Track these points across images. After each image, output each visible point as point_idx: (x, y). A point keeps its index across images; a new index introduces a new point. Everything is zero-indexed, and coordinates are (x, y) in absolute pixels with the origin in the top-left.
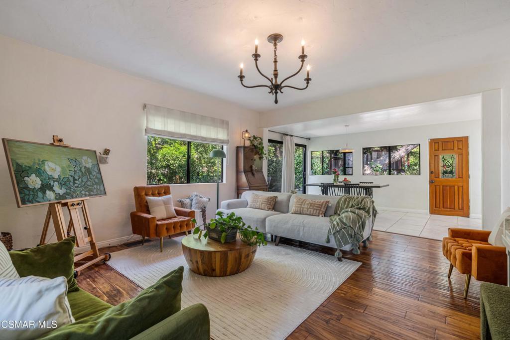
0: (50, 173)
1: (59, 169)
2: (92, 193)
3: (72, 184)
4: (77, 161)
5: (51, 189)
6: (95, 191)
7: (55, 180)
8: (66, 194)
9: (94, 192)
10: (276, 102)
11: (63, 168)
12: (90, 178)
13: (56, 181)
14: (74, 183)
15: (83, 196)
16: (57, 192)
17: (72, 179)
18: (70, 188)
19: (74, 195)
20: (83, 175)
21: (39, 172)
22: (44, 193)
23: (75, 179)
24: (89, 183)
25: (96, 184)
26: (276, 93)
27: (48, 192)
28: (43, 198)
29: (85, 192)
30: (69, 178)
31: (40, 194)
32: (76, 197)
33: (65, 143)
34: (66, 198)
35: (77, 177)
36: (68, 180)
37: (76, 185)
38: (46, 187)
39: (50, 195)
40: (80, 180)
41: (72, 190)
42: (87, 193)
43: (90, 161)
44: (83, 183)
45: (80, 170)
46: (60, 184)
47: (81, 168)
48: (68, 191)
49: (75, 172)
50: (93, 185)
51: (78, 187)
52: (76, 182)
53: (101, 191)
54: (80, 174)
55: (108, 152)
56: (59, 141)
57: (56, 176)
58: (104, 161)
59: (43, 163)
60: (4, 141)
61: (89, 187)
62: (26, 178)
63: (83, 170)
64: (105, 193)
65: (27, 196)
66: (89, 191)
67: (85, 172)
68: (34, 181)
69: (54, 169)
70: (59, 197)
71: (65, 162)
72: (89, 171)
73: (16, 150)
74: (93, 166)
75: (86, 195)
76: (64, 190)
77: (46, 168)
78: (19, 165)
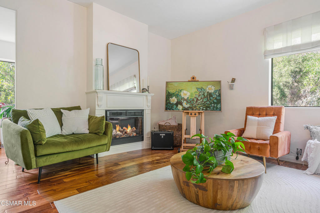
0: (182, 96)
1: (189, 94)
2: (208, 109)
3: (195, 102)
4: (202, 89)
5: (181, 104)
6: (211, 108)
7: (184, 99)
8: (190, 107)
9: (210, 108)
11: (192, 94)
12: (210, 99)
13: (186, 100)
14: (197, 102)
15: (201, 110)
16: (184, 106)
17: (195, 100)
18: (193, 104)
19: (194, 109)
20: (205, 97)
21: (177, 96)
22: (177, 106)
23: (197, 100)
24: (208, 102)
25: (214, 103)
27: (179, 106)
28: (176, 108)
29: (203, 107)
30: (193, 99)
31: (175, 106)
32: (195, 110)
33: (197, 79)
34: (188, 110)
35: (199, 99)
36: (193, 100)
37: (197, 103)
38: (179, 103)
39: (180, 107)
40: (201, 100)
41: (194, 106)
42: (204, 109)
43: (213, 88)
44: (203, 102)
45: (204, 94)
46: (188, 102)
47: (204, 93)
48: (191, 106)
49: (199, 95)
50: (211, 103)
51: (198, 104)
52: (198, 101)
53: (217, 108)
54: (203, 96)
55: (233, 80)
56: (193, 78)
57: (186, 98)
58: (231, 88)
59: (181, 91)
60: (167, 83)
61: (207, 105)
62: (171, 99)
63: (206, 94)
64: (220, 110)
65: (169, 107)
66: (207, 108)
67: (207, 95)
68: (174, 100)
69: (186, 94)
70: (185, 109)
71: (194, 90)
72: (210, 95)
73: (169, 86)
74: (215, 92)
75: (203, 109)
76: (188, 105)
77: (182, 93)
78: (169, 93)
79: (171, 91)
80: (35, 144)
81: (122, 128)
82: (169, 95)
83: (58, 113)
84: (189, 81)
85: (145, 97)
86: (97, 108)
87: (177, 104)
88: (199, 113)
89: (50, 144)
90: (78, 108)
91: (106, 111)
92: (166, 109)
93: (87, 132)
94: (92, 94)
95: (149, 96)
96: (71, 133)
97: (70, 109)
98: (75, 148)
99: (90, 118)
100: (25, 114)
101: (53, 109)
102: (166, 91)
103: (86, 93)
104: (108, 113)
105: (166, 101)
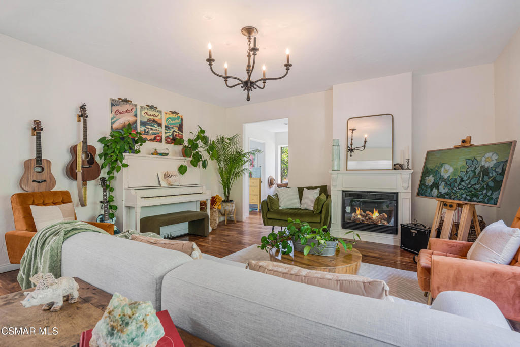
0: (442, 174)
1: (451, 170)
2: (475, 199)
3: (456, 185)
4: (475, 161)
5: (437, 188)
6: (481, 197)
7: (443, 180)
8: (446, 194)
9: (478, 199)
11: (456, 170)
12: (483, 181)
13: (444, 181)
14: (460, 184)
15: (463, 199)
16: (440, 191)
17: (458, 181)
18: (453, 189)
19: (453, 197)
20: (474, 176)
21: (436, 173)
22: (432, 190)
23: (462, 181)
24: (477, 187)
25: (488, 188)
27: (434, 189)
28: (429, 194)
29: (467, 195)
30: (456, 179)
31: (429, 190)
32: (454, 199)
34: (444, 198)
35: (465, 179)
36: (455, 181)
37: (459, 187)
38: (435, 185)
39: (435, 192)
40: (467, 182)
41: (454, 191)
42: (468, 198)
43: (495, 157)
44: (469, 186)
45: (474, 171)
46: (447, 184)
47: (476, 168)
48: (450, 191)
49: (467, 172)
50: (483, 188)
51: (461, 189)
52: (462, 183)
53: (490, 199)
54: (472, 174)
56: (464, 141)
57: (446, 177)
59: (442, 165)
60: (428, 153)
61: (474, 191)
62: (427, 178)
63: (477, 171)
64: (496, 203)
65: (422, 190)
66: (473, 196)
67: (480, 173)
68: (430, 180)
69: (447, 171)
70: (440, 196)
71: (461, 163)
72: (485, 171)
73: (430, 158)
74: (497, 165)
75: (465, 199)
76: (446, 190)
77: (443, 169)
78: (427, 168)
79: (430, 166)
81: (365, 212)
82: (426, 172)
84: (457, 148)
85: (399, 176)
87: (432, 187)
88: (459, 205)
90: (325, 187)
91: (344, 192)
92: (419, 193)
93: (312, 209)
95: (406, 175)
101: (299, 188)
102: (425, 165)
105: (421, 181)
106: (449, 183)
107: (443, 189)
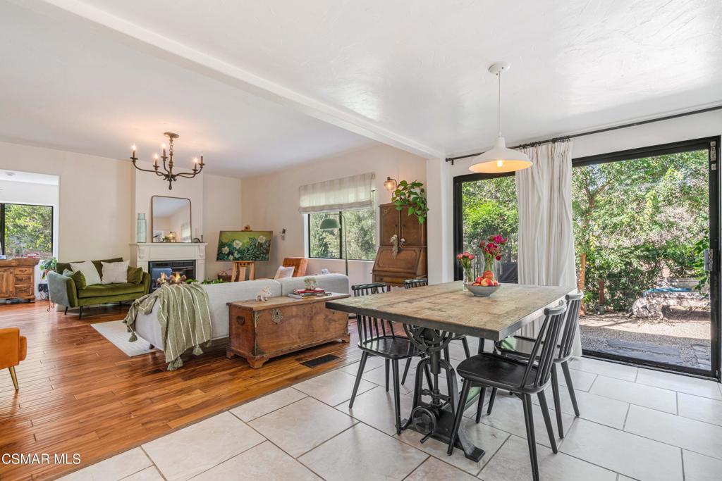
0: (235, 246)
1: (241, 244)
3: (245, 252)
4: (254, 239)
5: (232, 254)
6: (260, 258)
7: (236, 250)
8: (240, 258)
10: (170, 188)
11: (243, 244)
12: (260, 249)
15: (250, 260)
17: (246, 250)
18: (243, 255)
19: (244, 259)
20: (255, 247)
21: (230, 246)
23: (248, 250)
24: (258, 253)
25: (263, 253)
26: (170, 181)
28: (227, 258)
29: (253, 258)
31: (226, 256)
33: (251, 229)
34: (239, 260)
35: (250, 249)
36: (244, 250)
37: (248, 253)
38: (231, 253)
39: (231, 257)
40: (252, 250)
43: (264, 238)
44: (253, 253)
45: (255, 245)
46: (239, 252)
47: (255, 243)
49: (251, 246)
50: (261, 254)
53: (265, 258)
55: (284, 231)
56: (247, 228)
57: (238, 248)
58: (283, 238)
59: (233, 241)
60: (221, 232)
61: (256, 255)
62: (223, 248)
63: (257, 244)
64: (268, 260)
65: (221, 257)
66: (256, 258)
67: (258, 246)
68: (226, 250)
69: (238, 244)
70: (235, 259)
71: (246, 240)
72: (261, 245)
73: (223, 236)
74: (266, 242)
75: (252, 260)
76: (239, 256)
77: (234, 244)
78: (222, 242)
79: (224, 241)
80: (78, 290)
82: (221, 245)
83: (98, 265)
84: (242, 231)
85: (197, 247)
86: (138, 259)
87: (228, 255)
88: (249, 263)
89: (89, 289)
90: (120, 260)
91: (149, 262)
92: (218, 259)
93: (126, 281)
94: (134, 246)
95: (202, 246)
96: (110, 282)
97: (110, 261)
98: (111, 293)
99: (129, 269)
100: (68, 267)
101: (93, 262)
102: (220, 240)
103: (130, 245)
104: (151, 264)
105: (219, 250)
106: (239, 251)
107: (236, 255)
